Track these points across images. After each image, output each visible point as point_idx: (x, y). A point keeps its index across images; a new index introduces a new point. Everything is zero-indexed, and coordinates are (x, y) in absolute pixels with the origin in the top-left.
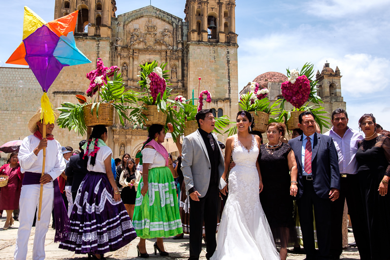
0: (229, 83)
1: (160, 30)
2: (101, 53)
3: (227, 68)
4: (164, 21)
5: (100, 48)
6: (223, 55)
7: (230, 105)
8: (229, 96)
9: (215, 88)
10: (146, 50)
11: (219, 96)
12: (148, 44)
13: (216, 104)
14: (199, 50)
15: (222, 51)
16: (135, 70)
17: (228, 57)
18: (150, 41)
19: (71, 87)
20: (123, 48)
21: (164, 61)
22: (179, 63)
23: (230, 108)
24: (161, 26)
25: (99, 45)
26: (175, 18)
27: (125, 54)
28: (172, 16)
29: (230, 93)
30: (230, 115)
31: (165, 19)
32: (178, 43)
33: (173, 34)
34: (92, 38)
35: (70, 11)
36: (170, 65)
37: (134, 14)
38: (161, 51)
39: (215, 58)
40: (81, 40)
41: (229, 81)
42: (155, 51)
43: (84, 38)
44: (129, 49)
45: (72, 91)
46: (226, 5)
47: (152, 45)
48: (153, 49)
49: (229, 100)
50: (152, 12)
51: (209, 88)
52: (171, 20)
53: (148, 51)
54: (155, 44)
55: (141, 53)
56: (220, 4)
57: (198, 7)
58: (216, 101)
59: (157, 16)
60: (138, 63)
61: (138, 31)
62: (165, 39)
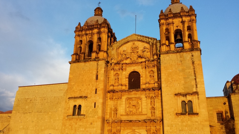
0: (195, 79)
1: (141, 49)
2: (99, 68)
3: (192, 67)
4: (144, 42)
5: (99, 65)
6: (188, 58)
7: (198, 98)
8: (197, 90)
9: (183, 84)
10: (131, 64)
11: (187, 91)
13: (185, 98)
14: (168, 57)
15: (187, 56)
16: (124, 78)
17: (193, 59)
18: (134, 57)
19: (80, 93)
20: (116, 64)
21: (144, 69)
22: (155, 70)
23: (198, 99)
24: (141, 46)
25: (98, 64)
26: (151, 39)
27: (117, 67)
28: (149, 38)
29: (197, 87)
30: (199, 106)
31: (144, 40)
32: (153, 55)
34: (94, 60)
35: (82, 46)
36: (148, 72)
37: (123, 41)
38: (141, 62)
39: (181, 62)
40: (87, 62)
41: (195, 78)
42: (137, 63)
43: (89, 60)
44: (119, 64)
45: (80, 96)
46: (188, 22)
47: (135, 60)
48: (136, 62)
49: (196, 93)
50: (135, 38)
51: (178, 85)
52: (148, 40)
53: (133, 64)
54: (137, 59)
55: (128, 66)
56: (183, 22)
57: (166, 27)
58: (185, 95)
59: (138, 39)
60: (126, 73)
61: (126, 52)
62: (144, 54)
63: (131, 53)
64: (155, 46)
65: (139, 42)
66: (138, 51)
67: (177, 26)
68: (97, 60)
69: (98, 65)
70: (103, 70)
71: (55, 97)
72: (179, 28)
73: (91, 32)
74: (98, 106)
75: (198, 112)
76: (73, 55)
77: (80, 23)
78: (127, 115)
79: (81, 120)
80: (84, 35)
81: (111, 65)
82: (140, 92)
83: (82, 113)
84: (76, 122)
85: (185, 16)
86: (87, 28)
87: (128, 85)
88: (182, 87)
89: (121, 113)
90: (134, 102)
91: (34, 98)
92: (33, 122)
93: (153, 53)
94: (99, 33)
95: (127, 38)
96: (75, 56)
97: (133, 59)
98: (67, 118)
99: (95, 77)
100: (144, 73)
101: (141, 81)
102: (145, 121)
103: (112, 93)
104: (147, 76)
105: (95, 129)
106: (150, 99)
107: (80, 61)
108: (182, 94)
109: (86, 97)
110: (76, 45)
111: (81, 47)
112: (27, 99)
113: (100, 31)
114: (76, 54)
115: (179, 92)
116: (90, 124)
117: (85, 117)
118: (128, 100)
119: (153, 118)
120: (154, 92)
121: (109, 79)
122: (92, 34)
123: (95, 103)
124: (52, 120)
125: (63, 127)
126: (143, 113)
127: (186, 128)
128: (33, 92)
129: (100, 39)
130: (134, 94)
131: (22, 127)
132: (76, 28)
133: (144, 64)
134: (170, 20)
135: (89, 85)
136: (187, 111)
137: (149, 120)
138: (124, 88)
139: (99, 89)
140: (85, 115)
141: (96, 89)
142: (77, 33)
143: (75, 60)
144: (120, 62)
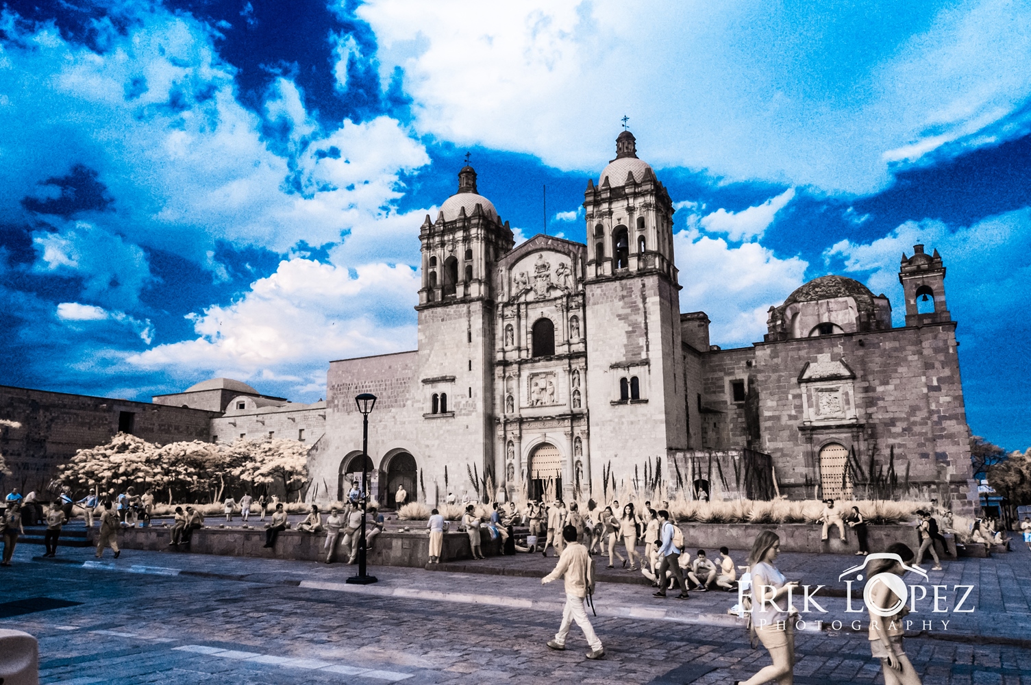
1: (554, 266)
2: (472, 319)
3: (642, 310)
4: (559, 252)
5: (471, 312)
6: (636, 291)
7: (649, 371)
8: (647, 354)
9: (625, 345)
11: (631, 358)
13: (626, 372)
14: (599, 290)
16: (523, 332)
17: (644, 293)
18: (541, 285)
19: (441, 371)
20: (506, 305)
21: (561, 313)
22: (580, 314)
23: (650, 374)
24: (555, 260)
25: (470, 309)
26: (574, 244)
27: (508, 312)
28: (568, 242)
29: (648, 350)
30: (650, 386)
31: (559, 249)
32: (577, 283)
33: (571, 270)
34: (461, 301)
35: (438, 270)
36: (568, 318)
37: (520, 251)
38: (555, 299)
40: (449, 307)
41: (646, 331)
42: (549, 301)
43: (452, 302)
44: (512, 305)
45: (441, 376)
46: (640, 209)
47: (544, 293)
48: (546, 298)
49: (646, 362)
50: (542, 243)
52: (568, 248)
53: (540, 303)
54: (548, 291)
55: (530, 306)
56: (630, 210)
57: (597, 222)
59: (548, 247)
60: (528, 324)
61: (525, 276)
62: (560, 280)
63: (536, 278)
64: (580, 261)
65: (551, 254)
66: (547, 273)
67: (619, 220)
68: (466, 300)
70: (480, 322)
71: (397, 379)
72: (622, 223)
73: (451, 237)
74: (476, 396)
75: (647, 398)
76: (422, 291)
78: (532, 406)
79: (447, 421)
80: (438, 244)
81: (497, 308)
82: (553, 362)
83: (449, 408)
84: (439, 423)
85: (635, 195)
86: (443, 228)
87: (530, 346)
88: (623, 351)
89: (521, 406)
90: (542, 383)
91: (361, 384)
93: (578, 278)
94: (467, 240)
95: (526, 245)
96: (424, 294)
97: (539, 293)
98: (423, 418)
99: (465, 338)
100: (561, 322)
101: (556, 338)
102: (562, 417)
103: (502, 367)
104: (566, 328)
105: (473, 437)
106: (571, 376)
107: (435, 305)
108: (622, 365)
109: (453, 380)
110: (425, 268)
111: (434, 273)
112: (349, 385)
113: (470, 236)
114: (426, 288)
115: (618, 362)
116: (465, 428)
117: (454, 416)
118: (533, 379)
119: (576, 410)
120: (577, 361)
121: (495, 338)
122: (454, 242)
123: (470, 388)
126: (560, 402)
127: (627, 427)
129: (469, 254)
130: (541, 366)
132: (423, 228)
133: (559, 301)
134: (605, 207)
135: (457, 353)
136: (630, 396)
137: (568, 415)
138: (524, 355)
139: (475, 361)
140: (454, 412)
141: (470, 362)
142: (425, 241)
143: (425, 302)
144: (514, 300)
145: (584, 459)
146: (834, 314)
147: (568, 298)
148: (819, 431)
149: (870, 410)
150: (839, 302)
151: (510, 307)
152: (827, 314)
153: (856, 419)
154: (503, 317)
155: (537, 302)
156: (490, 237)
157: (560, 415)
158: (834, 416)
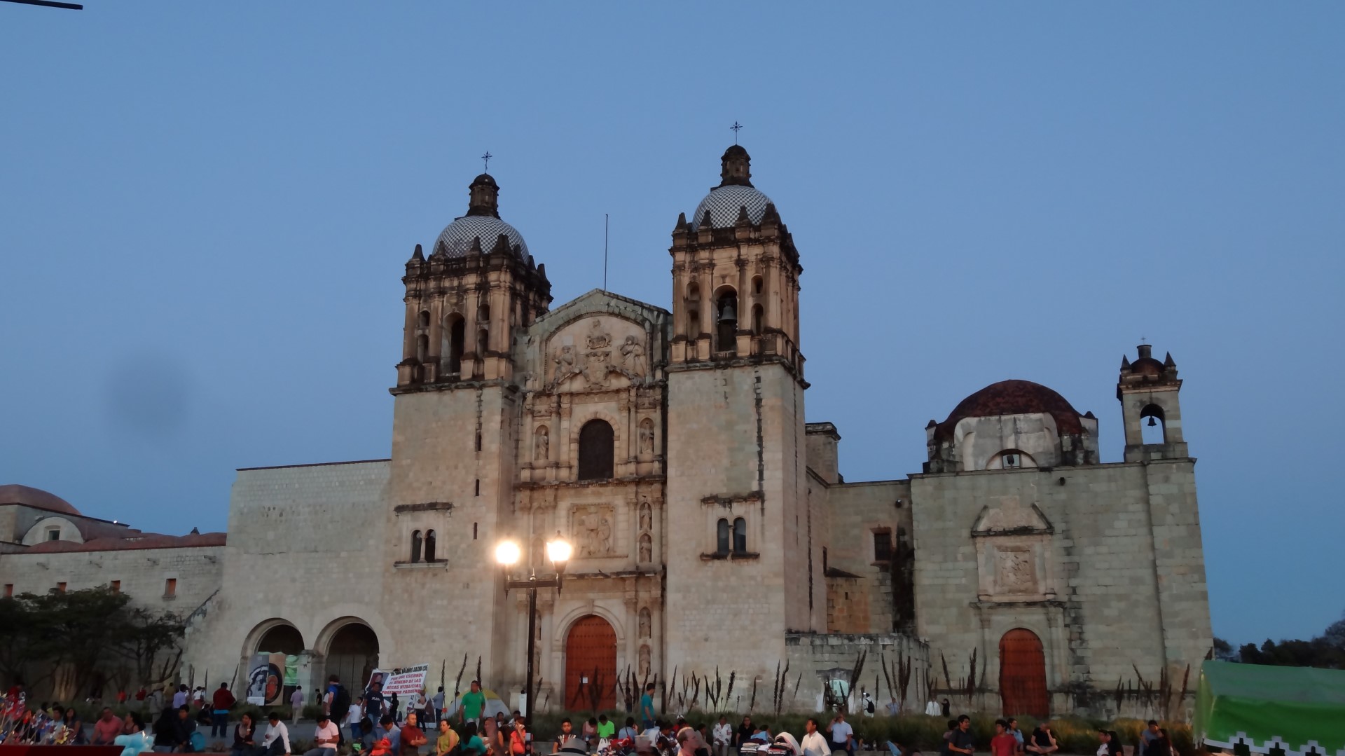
0: (760, 454)
1: (618, 342)
2: (484, 414)
3: (754, 417)
4: (627, 319)
5: (483, 404)
6: (746, 387)
7: (763, 509)
8: (760, 485)
9: (727, 469)
10: (587, 394)
11: (735, 488)
12: (593, 379)
13: (728, 509)
14: (689, 383)
15: (743, 378)
16: (565, 440)
17: (758, 391)
18: (597, 369)
19: (428, 493)
20: (539, 395)
21: (625, 414)
22: (656, 416)
23: (763, 514)
24: (620, 331)
26: (650, 309)
27: (542, 406)
28: (642, 305)
29: (761, 477)
30: (763, 534)
31: (627, 315)
32: (653, 369)
33: (645, 348)
34: (468, 385)
35: (431, 332)
36: (636, 422)
37: (562, 314)
38: (618, 391)
39: (726, 398)
40: (447, 392)
41: (759, 449)
42: (607, 392)
43: (453, 385)
44: (549, 396)
45: (429, 502)
46: (757, 264)
47: (600, 380)
48: (604, 389)
49: (759, 496)
50: (601, 303)
51: (713, 471)
52: (642, 315)
53: (592, 395)
54: (606, 376)
55: (576, 400)
56: (741, 263)
57: (690, 278)
58: (728, 502)
59: (611, 311)
60: (571, 426)
61: (571, 352)
62: (627, 362)
63: (588, 356)
64: (660, 335)
65: (614, 320)
66: (608, 349)
67: (724, 277)
68: (476, 384)
69: (481, 401)
70: (498, 418)
71: (354, 504)
72: (728, 283)
73: (456, 283)
74: (485, 534)
75: (757, 551)
76: (403, 364)
77: (419, 248)
79: (435, 575)
80: (432, 293)
81: (524, 398)
82: (609, 488)
83: (439, 554)
84: (421, 579)
85: (750, 242)
86: (442, 267)
87: (575, 463)
88: (723, 476)
90: (593, 521)
91: (291, 508)
92: (293, 580)
93: (655, 360)
94: (483, 288)
95: (574, 303)
96: (407, 370)
98: (394, 570)
99: (471, 443)
100: (625, 428)
101: (616, 452)
102: (620, 576)
103: (528, 493)
104: (632, 438)
105: (477, 602)
106: (638, 512)
107: (423, 387)
108: (721, 499)
109: (447, 507)
110: (410, 328)
111: (425, 339)
112: (269, 509)
113: (487, 283)
114: (410, 361)
115: (714, 494)
116: (464, 587)
117: (448, 567)
118: (577, 514)
119: (645, 565)
120: (650, 489)
121: (519, 446)
122: (462, 291)
123: (476, 525)
124: (351, 575)
125: (387, 597)
126: (619, 552)
127: (725, 596)
128: (285, 486)
129: (485, 310)
130: (592, 495)
131: (261, 596)
132: (409, 266)
133: (624, 395)
134: (703, 256)
135: (456, 467)
136: (731, 546)
137: (631, 573)
138: (564, 473)
139: (487, 480)
140: (447, 560)
141: (478, 482)
142: (413, 286)
143: (407, 382)
144: (553, 388)
145: (653, 643)
146: (1023, 437)
147: (638, 389)
148: (1001, 610)
149: (1073, 582)
150: (1031, 420)
151: (544, 399)
152: (1013, 437)
153: (1055, 594)
154: (532, 412)
155: (588, 394)
156: (518, 287)
157: (618, 574)
158: (1022, 588)
